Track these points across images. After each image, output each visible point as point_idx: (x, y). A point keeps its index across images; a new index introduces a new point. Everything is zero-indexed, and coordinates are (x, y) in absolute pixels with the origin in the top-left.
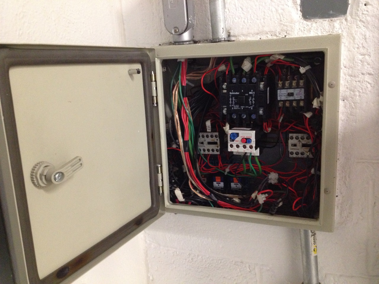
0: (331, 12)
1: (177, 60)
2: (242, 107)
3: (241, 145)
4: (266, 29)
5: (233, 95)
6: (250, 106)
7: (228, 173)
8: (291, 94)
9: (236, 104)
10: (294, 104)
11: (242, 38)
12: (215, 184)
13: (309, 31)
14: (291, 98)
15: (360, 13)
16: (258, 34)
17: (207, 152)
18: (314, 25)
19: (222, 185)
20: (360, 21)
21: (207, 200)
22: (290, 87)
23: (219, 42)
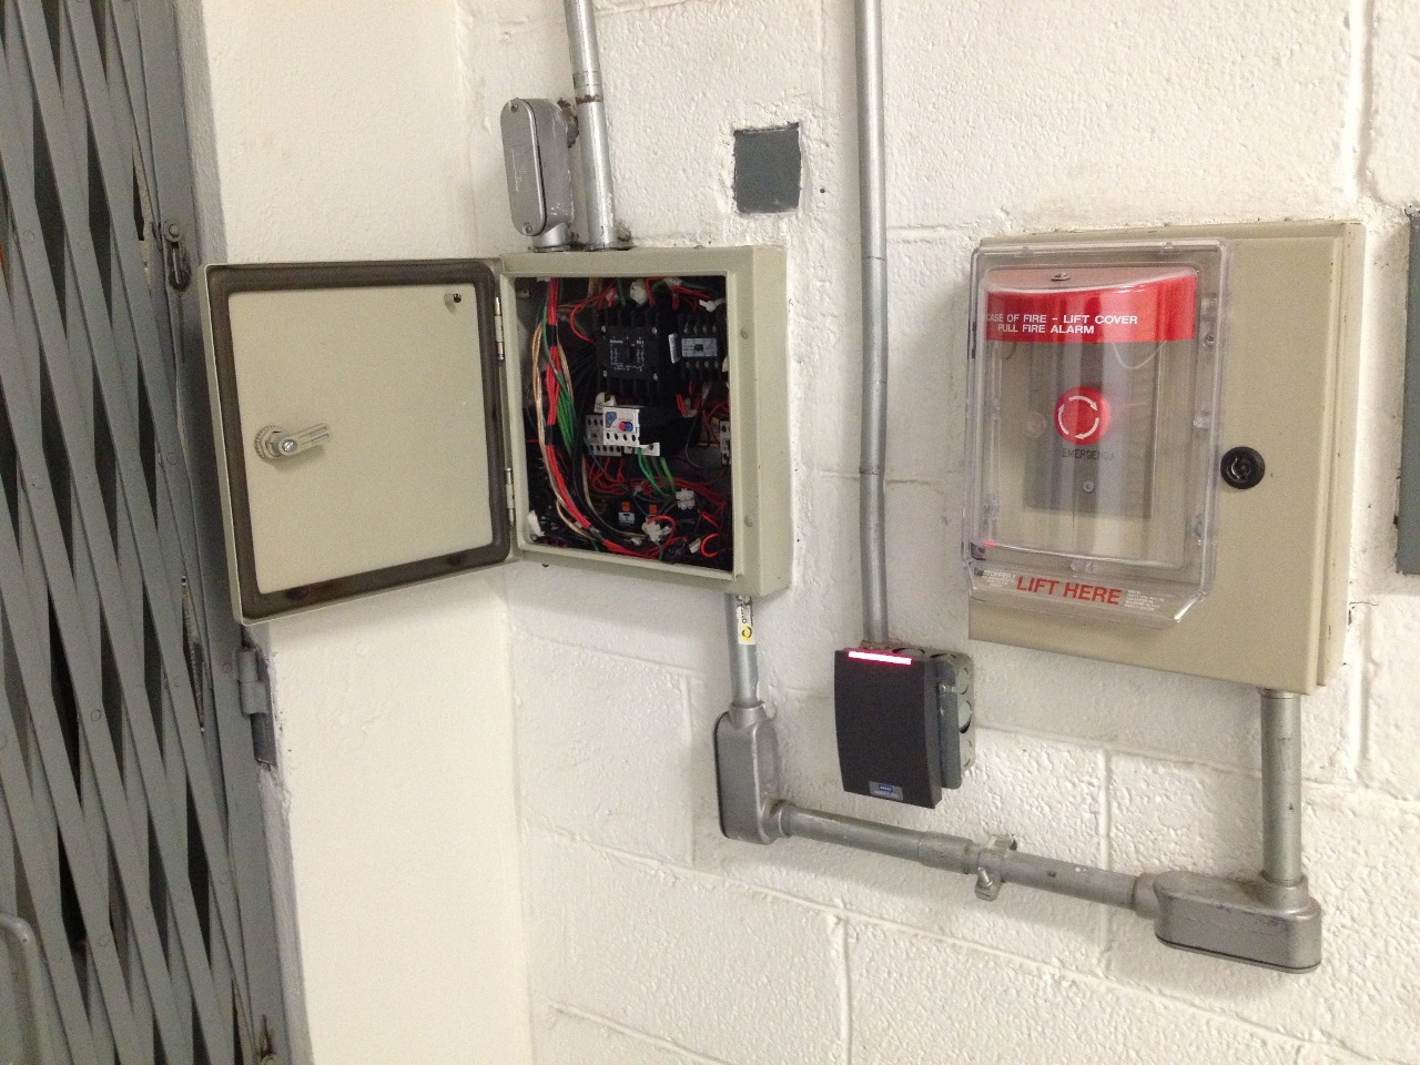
0: (777, 202)
1: (535, 279)
2: (628, 367)
3: (620, 435)
4: (682, 229)
5: (615, 345)
6: (638, 365)
7: (638, 493)
8: (699, 348)
9: (619, 361)
10: (707, 364)
11: (648, 243)
12: (621, 516)
13: (743, 234)
14: (700, 354)
15: (814, 206)
16: (670, 237)
17: (602, 453)
18: (752, 224)
19: (632, 518)
20: (815, 219)
21: (588, 540)
22: (702, 335)
23: (595, 250)
